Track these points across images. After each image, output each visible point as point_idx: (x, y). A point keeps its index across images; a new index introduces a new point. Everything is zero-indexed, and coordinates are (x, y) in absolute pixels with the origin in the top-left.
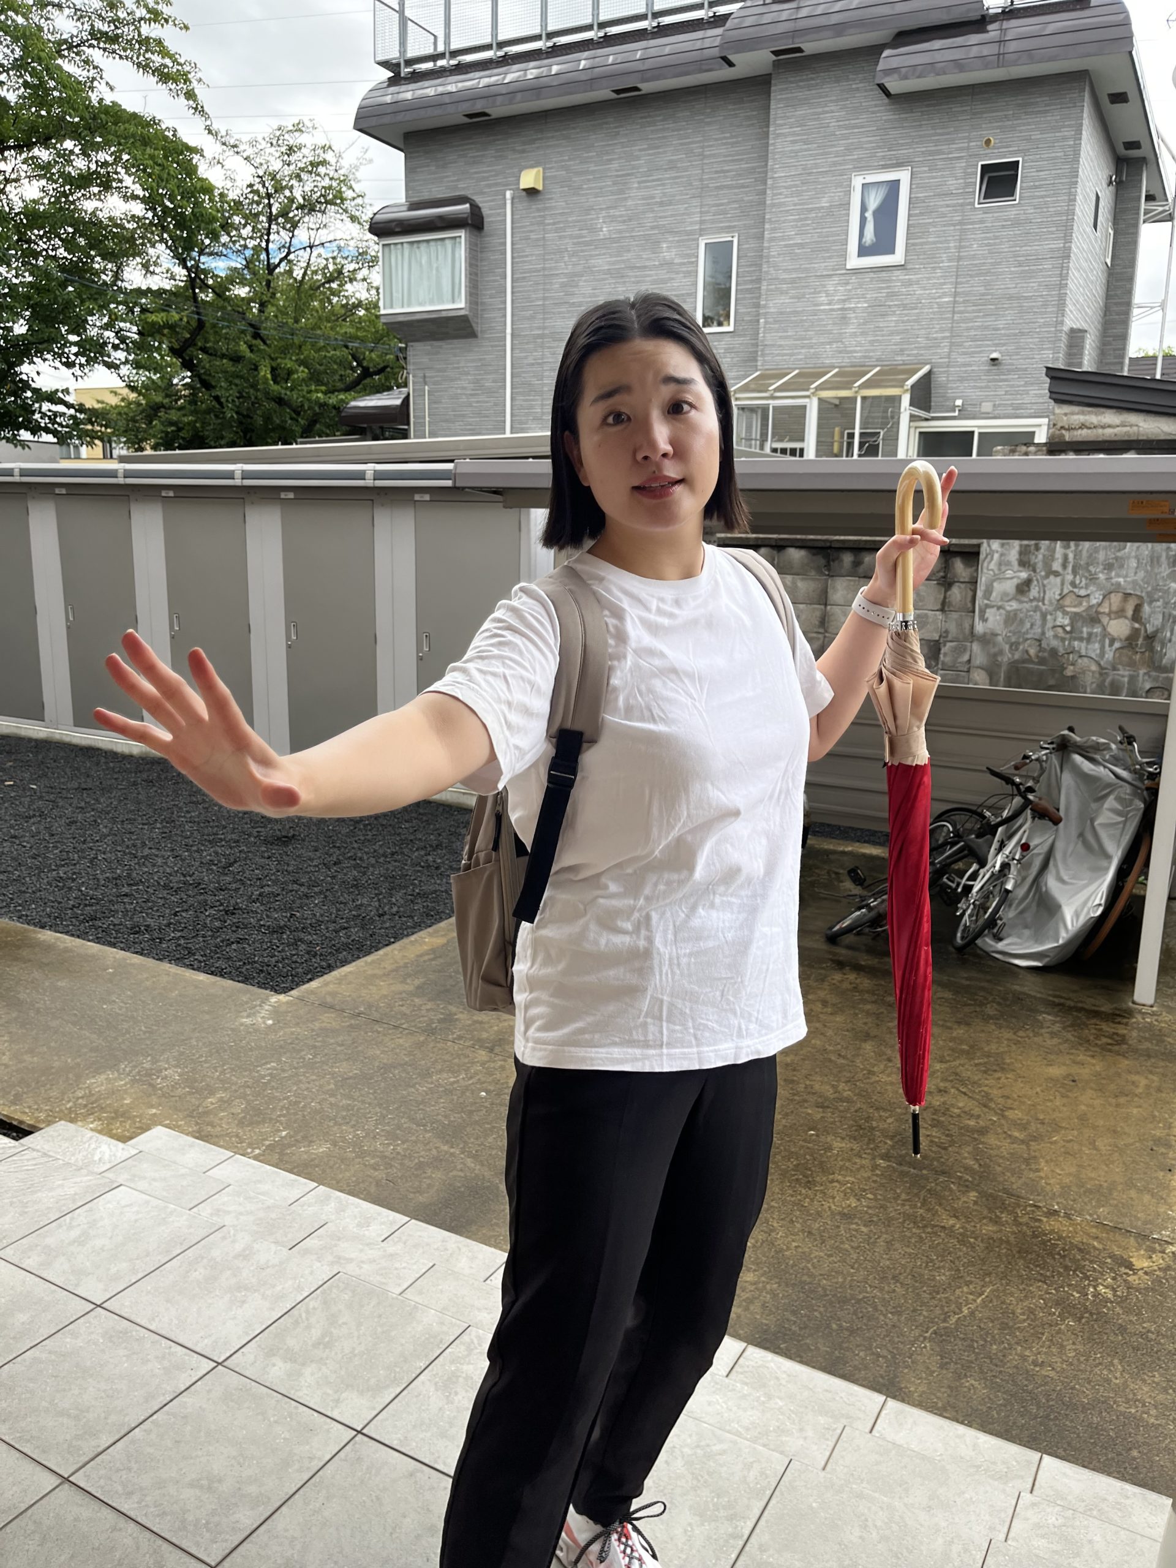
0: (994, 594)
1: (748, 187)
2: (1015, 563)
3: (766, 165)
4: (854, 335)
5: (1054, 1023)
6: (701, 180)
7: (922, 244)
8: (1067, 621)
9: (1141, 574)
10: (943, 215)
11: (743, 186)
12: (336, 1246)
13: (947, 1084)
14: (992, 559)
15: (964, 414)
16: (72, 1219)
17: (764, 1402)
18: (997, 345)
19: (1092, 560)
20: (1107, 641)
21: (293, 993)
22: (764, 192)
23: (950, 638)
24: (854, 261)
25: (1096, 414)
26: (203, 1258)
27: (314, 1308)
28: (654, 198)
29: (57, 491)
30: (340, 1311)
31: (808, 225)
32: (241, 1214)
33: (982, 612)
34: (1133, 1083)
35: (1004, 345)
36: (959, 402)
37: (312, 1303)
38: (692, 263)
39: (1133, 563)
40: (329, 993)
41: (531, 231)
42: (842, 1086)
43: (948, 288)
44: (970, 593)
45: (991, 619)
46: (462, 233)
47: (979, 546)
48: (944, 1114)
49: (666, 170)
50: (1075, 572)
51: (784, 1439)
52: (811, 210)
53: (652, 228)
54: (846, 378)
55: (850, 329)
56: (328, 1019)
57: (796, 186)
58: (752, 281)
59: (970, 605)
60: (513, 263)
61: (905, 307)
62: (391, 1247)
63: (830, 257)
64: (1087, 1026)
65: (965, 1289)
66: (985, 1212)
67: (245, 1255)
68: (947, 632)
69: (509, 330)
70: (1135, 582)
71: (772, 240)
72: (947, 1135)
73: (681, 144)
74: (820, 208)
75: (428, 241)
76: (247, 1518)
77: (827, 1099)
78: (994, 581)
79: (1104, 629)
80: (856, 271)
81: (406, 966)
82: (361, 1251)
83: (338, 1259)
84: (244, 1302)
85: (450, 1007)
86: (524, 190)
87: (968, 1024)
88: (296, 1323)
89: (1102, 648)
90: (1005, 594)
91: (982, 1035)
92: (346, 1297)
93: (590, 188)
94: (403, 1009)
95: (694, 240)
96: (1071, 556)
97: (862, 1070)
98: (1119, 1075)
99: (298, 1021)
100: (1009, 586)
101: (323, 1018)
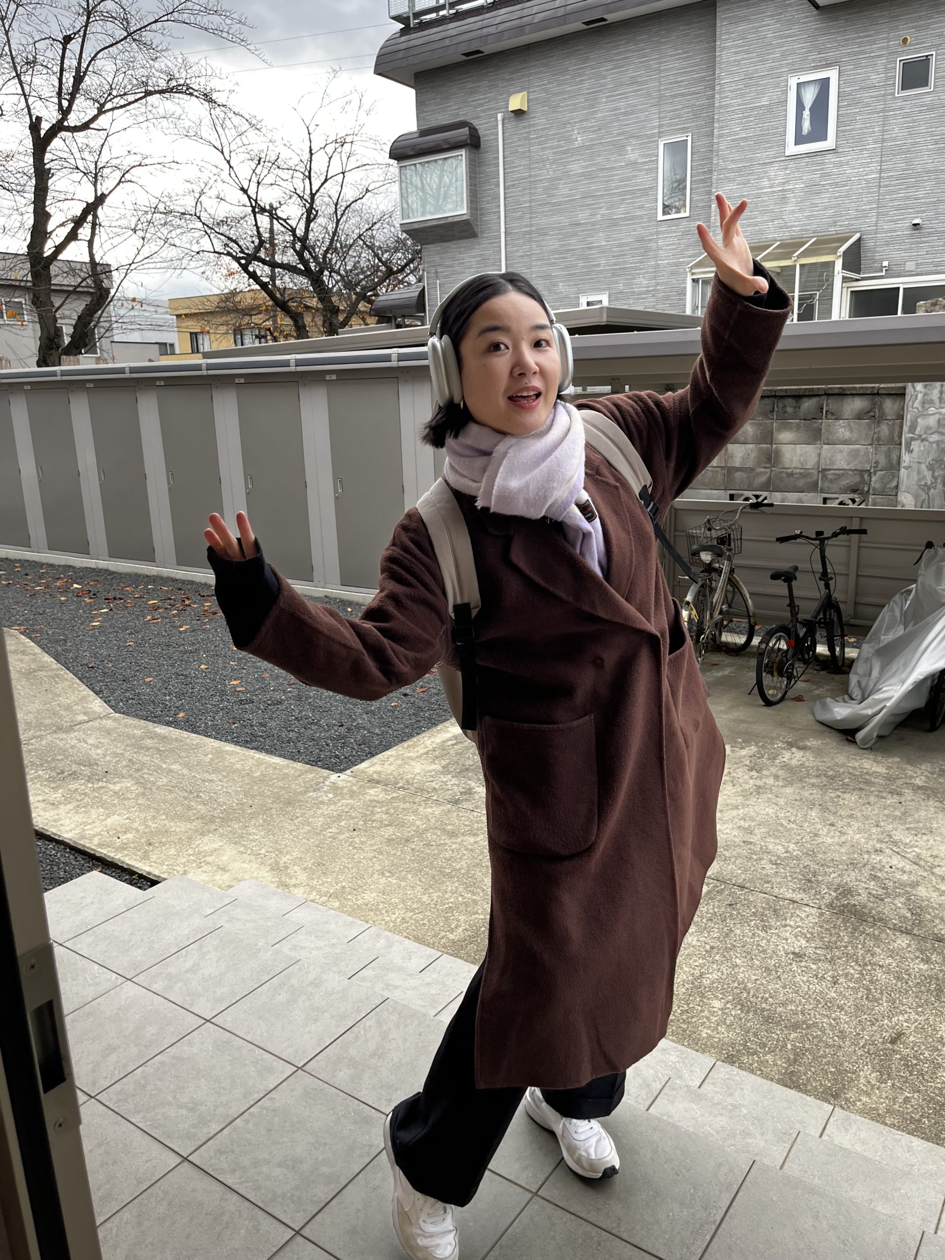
0: (918, 429)
1: (698, 93)
2: (937, 401)
3: (714, 74)
4: (793, 212)
6: (659, 91)
7: (850, 130)
10: (868, 105)
11: (694, 93)
12: (385, 975)
13: (883, 846)
14: (917, 396)
15: (890, 273)
16: (187, 951)
17: (731, 1110)
18: (918, 212)
21: (348, 772)
22: (713, 97)
23: (879, 467)
24: (792, 149)
26: (285, 985)
27: (370, 1026)
28: (619, 109)
29: (158, 383)
30: (390, 1029)
31: (751, 121)
32: (313, 949)
33: (908, 445)
35: (924, 212)
36: (885, 263)
37: (367, 1022)
38: (653, 161)
40: (375, 772)
41: (519, 146)
42: (792, 846)
43: (875, 166)
44: (897, 429)
45: (916, 449)
46: (463, 152)
47: (904, 388)
48: (881, 870)
49: (629, 85)
51: (748, 1141)
52: (754, 108)
53: (619, 134)
54: (788, 248)
55: (789, 207)
56: (375, 793)
57: (739, 89)
58: (704, 173)
59: (896, 439)
60: (504, 174)
61: (836, 184)
62: (427, 976)
63: (770, 148)
65: (901, 1018)
66: (917, 954)
67: (316, 983)
68: (877, 463)
69: (503, 230)
71: (720, 136)
72: (883, 888)
73: (642, 62)
74: (760, 107)
75: (436, 161)
76: (323, 1192)
77: (779, 857)
78: (918, 417)
80: (795, 157)
81: (434, 750)
82: (405, 980)
83: (388, 986)
84: (316, 1020)
85: (469, 782)
86: (512, 112)
87: (900, 794)
88: (357, 1038)
90: (927, 428)
91: (913, 803)
92: (394, 1018)
93: (567, 106)
94: (434, 784)
95: (654, 141)
97: (810, 833)
99: (352, 795)
100: (932, 421)
101: (372, 792)
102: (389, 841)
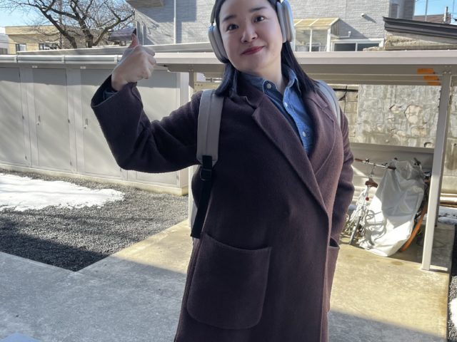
0: (364, 106)
2: (372, 94)
4: (310, 6)
5: (390, 278)
8: (393, 116)
9: (421, 98)
14: (363, 92)
15: (352, 37)
18: (364, 10)
19: (402, 92)
20: (408, 125)
21: (81, 271)
25: (403, 36)
33: (360, 113)
34: (422, 303)
35: (366, 10)
36: (350, 32)
39: (418, 94)
40: (96, 271)
44: (355, 106)
45: (363, 115)
47: (358, 87)
50: (396, 97)
54: (306, 23)
55: (308, 4)
56: (93, 282)
59: (355, 110)
64: (403, 279)
70: (419, 100)
78: (364, 101)
79: (407, 120)
85: (146, 276)
87: (356, 280)
89: (407, 127)
90: (368, 106)
94: (126, 277)
96: (394, 91)
98: (416, 300)
99: (81, 283)
100: (370, 103)
101: (92, 281)
102: (100, 308)
